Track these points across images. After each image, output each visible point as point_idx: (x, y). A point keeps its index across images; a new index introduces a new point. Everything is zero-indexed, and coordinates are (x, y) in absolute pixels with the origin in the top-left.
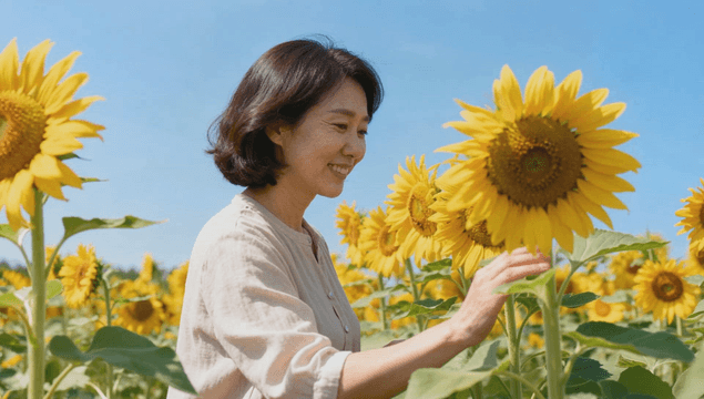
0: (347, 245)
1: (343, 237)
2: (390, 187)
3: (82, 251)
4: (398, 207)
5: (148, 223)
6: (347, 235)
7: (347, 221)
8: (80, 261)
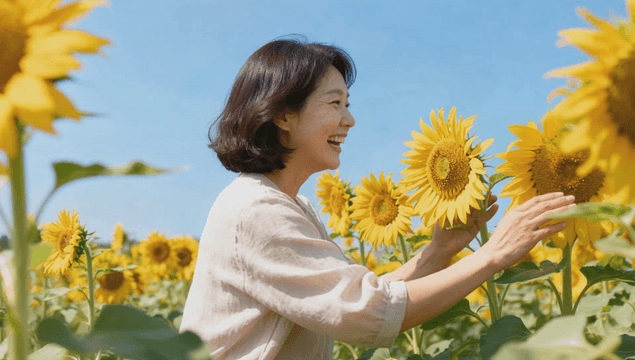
0: (328, 214)
1: (324, 206)
2: (407, 144)
3: (65, 218)
4: (415, 167)
5: (159, 171)
6: (328, 204)
7: (329, 191)
8: (62, 228)
